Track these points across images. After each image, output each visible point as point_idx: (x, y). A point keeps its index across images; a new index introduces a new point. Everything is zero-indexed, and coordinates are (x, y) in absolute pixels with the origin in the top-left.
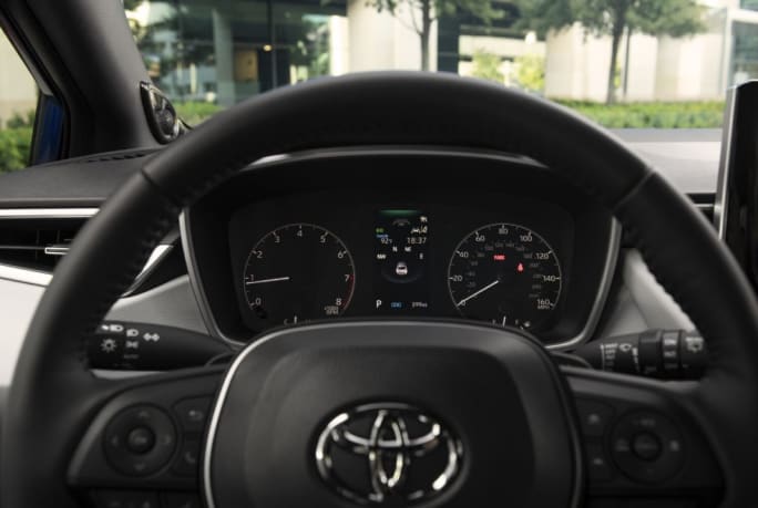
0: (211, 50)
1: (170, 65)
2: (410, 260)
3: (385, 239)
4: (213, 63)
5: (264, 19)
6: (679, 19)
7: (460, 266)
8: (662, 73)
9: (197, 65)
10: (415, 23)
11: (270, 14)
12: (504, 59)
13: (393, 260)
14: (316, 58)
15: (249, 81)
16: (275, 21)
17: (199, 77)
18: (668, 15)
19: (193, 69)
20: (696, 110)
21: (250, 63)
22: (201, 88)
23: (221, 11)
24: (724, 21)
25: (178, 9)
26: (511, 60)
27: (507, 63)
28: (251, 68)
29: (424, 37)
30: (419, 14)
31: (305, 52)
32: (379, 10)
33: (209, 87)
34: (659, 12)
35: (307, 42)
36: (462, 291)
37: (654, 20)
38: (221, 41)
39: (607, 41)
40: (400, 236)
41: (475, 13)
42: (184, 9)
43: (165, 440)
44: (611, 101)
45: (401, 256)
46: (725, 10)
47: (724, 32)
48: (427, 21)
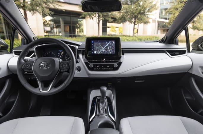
0: (60, 26)
1: (53, 28)
2: (61, 56)
3: (59, 53)
4: (60, 28)
5: (70, 20)
6: (145, 21)
7: (67, 56)
8: (144, 31)
9: (58, 28)
10: (97, 21)
11: (71, 19)
12: (116, 27)
13: (60, 55)
14: (81, 27)
15: (67, 31)
16: (72, 20)
17: (58, 30)
18: (143, 20)
19: (57, 29)
20: (148, 37)
21: (67, 28)
22: (59, 33)
23: (62, 19)
24: (156, 21)
25: (54, 18)
26: (118, 27)
27: (117, 28)
28: (68, 29)
29: (99, 24)
30: (98, 20)
31: (79, 26)
32: (90, 19)
33: (60, 32)
34: (142, 19)
35: (78, 24)
36: (67, 59)
37: (141, 21)
38: (62, 24)
39: (133, 24)
40: (60, 53)
41: (108, 20)
42: (55, 18)
43: (29, 66)
44: (133, 36)
45: (61, 55)
46: (156, 19)
47: (156, 23)
48: (99, 21)
